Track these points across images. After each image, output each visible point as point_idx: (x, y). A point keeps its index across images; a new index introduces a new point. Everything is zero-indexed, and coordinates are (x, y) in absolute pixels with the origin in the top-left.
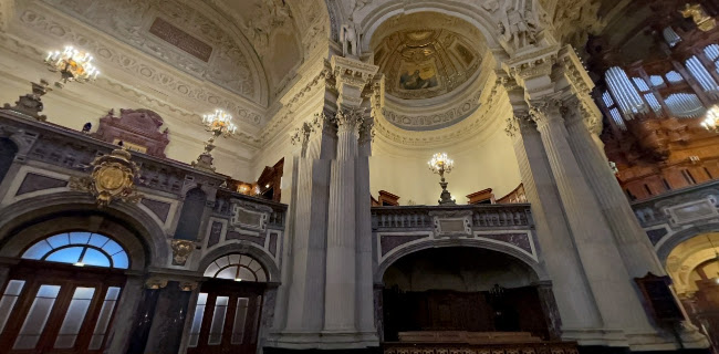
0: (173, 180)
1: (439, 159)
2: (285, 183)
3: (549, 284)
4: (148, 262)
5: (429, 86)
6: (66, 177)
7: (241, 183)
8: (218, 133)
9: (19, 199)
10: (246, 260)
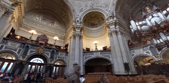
0: (49, 50)
1: (96, 42)
2: (69, 48)
3: (113, 64)
4: (46, 62)
5: (96, 25)
6: (35, 51)
7: (62, 47)
8: (56, 40)
9: (30, 54)
10: (61, 62)
